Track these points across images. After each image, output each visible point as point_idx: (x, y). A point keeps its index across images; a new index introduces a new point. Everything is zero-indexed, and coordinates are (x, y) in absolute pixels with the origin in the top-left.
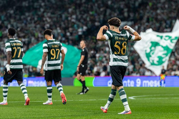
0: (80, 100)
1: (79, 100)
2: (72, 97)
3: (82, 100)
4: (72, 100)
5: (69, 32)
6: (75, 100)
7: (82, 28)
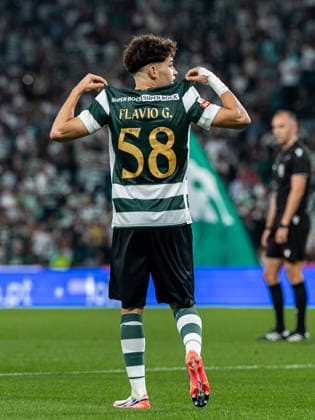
0: (288, 367)
1: (282, 366)
2: (256, 353)
3: (295, 366)
4: (255, 367)
5: (243, 74)
6: (269, 367)
7: (299, 55)
